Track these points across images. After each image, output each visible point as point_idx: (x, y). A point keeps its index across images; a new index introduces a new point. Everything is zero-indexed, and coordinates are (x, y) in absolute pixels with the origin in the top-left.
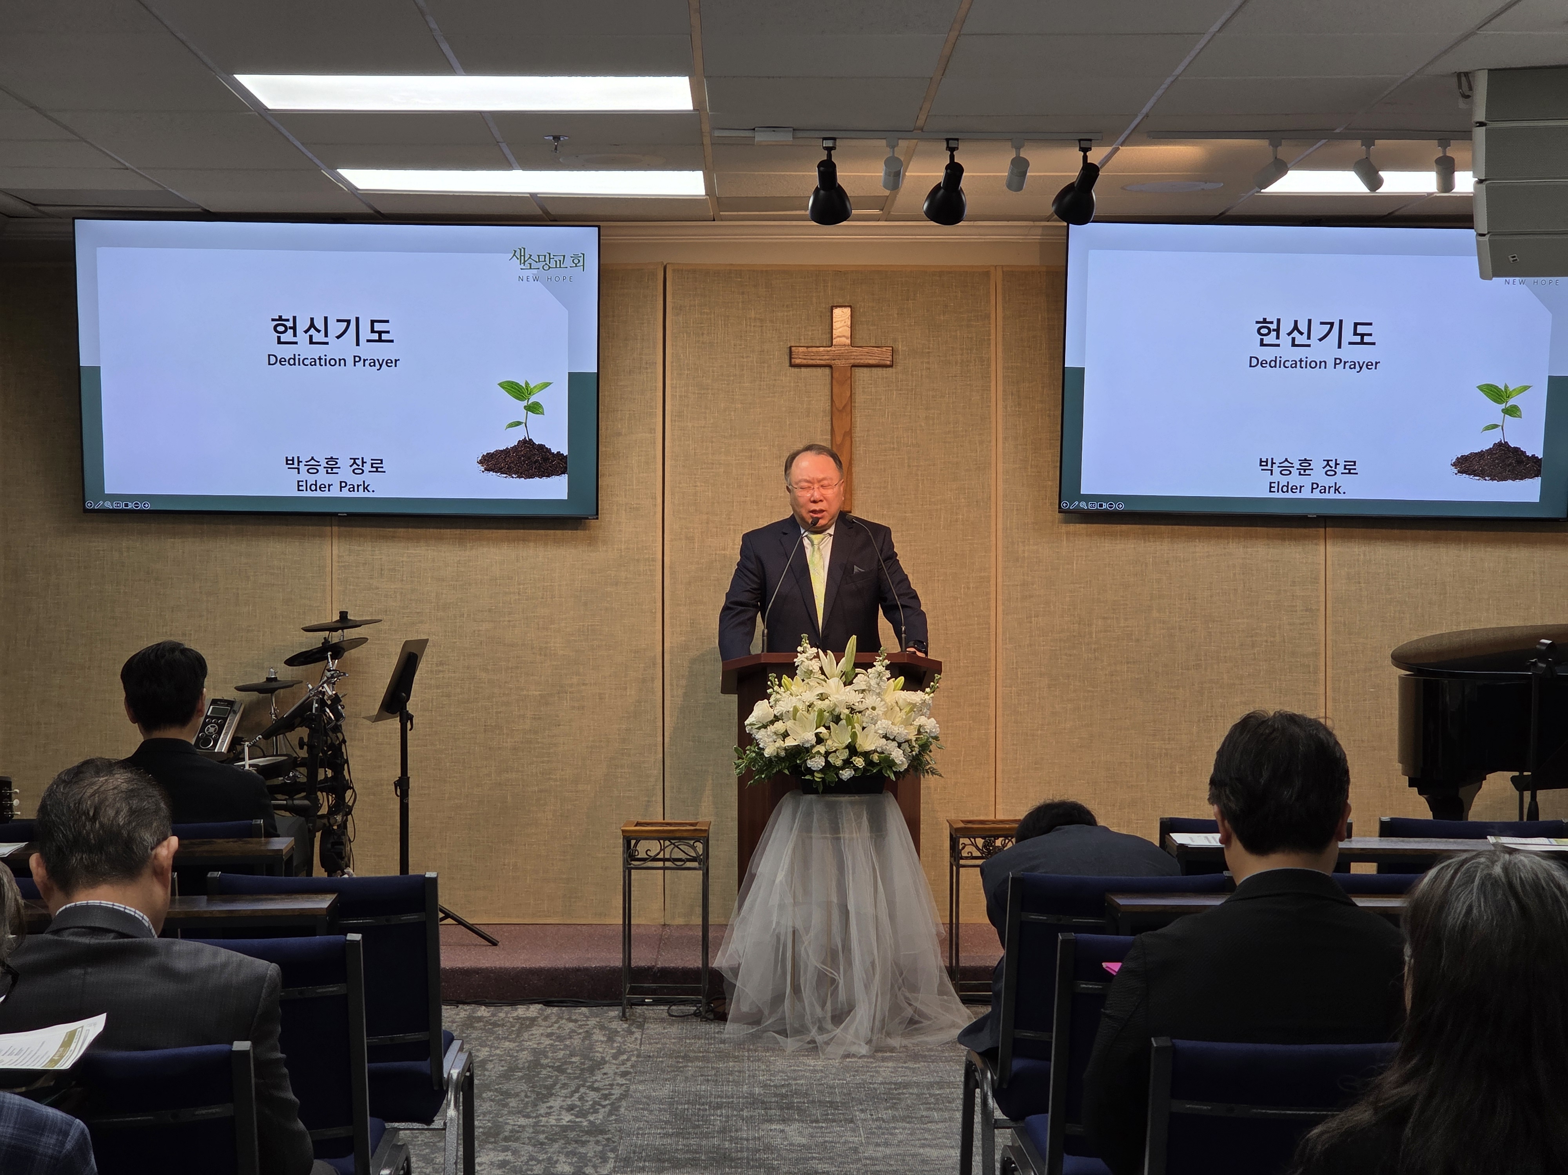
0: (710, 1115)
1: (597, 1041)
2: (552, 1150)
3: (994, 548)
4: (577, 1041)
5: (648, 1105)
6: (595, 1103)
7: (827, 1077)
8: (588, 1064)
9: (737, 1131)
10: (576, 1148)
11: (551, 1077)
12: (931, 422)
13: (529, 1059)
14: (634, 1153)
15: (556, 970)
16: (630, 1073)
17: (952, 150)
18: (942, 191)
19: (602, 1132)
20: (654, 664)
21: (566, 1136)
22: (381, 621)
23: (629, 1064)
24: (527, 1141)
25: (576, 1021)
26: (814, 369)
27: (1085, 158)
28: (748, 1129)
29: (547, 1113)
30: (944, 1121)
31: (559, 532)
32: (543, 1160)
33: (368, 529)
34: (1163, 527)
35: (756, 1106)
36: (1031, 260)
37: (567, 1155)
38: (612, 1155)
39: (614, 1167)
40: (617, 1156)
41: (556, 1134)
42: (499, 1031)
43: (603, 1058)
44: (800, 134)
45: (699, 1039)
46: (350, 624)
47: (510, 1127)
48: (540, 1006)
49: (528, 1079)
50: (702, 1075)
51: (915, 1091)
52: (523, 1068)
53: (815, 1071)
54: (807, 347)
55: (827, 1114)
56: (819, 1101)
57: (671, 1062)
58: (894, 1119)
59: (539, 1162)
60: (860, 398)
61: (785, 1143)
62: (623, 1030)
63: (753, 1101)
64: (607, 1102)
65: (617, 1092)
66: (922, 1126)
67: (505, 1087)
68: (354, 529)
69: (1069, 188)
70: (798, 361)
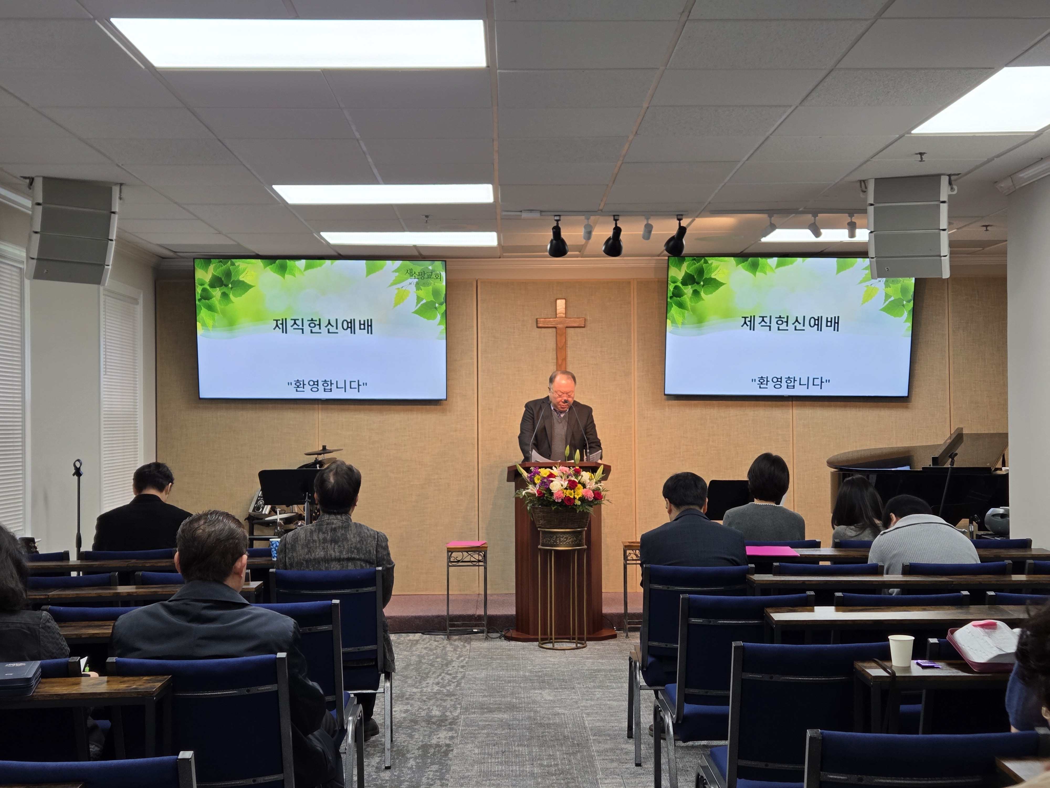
0: (505, 686)
1: (449, 651)
2: (429, 704)
3: (633, 412)
4: (439, 651)
5: (475, 681)
6: (449, 681)
7: (560, 667)
8: (445, 662)
9: (518, 694)
10: (441, 703)
11: (427, 668)
12: (603, 353)
13: (417, 660)
14: (470, 705)
15: (428, 616)
16: (465, 666)
17: (616, 220)
18: (611, 241)
19: (454, 695)
20: (474, 469)
21: (436, 697)
22: (342, 450)
23: (465, 662)
24: (418, 700)
25: (438, 641)
26: (548, 329)
27: (680, 224)
28: (524, 693)
29: (426, 686)
30: (619, 688)
31: (428, 407)
32: (426, 709)
33: (336, 406)
34: (714, 402)
35: (527, 682)
36: (651, 275)
37: (437, 706)
38: (459, 706)
39: (460, 712)
40: (461, 706)
41: (431, 696)
42: (401, 646)
43: (452, 659)
44: (543, 214)
45: (498, 649)
46: (327, 451)
47: (408, 693)
48: (420, 634)
49: (417, 670)
50: (500, 667)
51: (604, 673)
52: (414, 664)
53: (554, 664)
54: (545, 318)
55: (562, 685)
56: (558, 679)
57: (485, 660)
58: (594, 687)
59: (424, 710)
60: (570, 343)
61: (543, 699)
62: (461, 645)
63: (526, 679)
64: (455, 680)
65: (460, 675)
66: (608, 691)
67: (406, 673)
68: (329, 406)
69: (673, 238)
70: (540, 325)
